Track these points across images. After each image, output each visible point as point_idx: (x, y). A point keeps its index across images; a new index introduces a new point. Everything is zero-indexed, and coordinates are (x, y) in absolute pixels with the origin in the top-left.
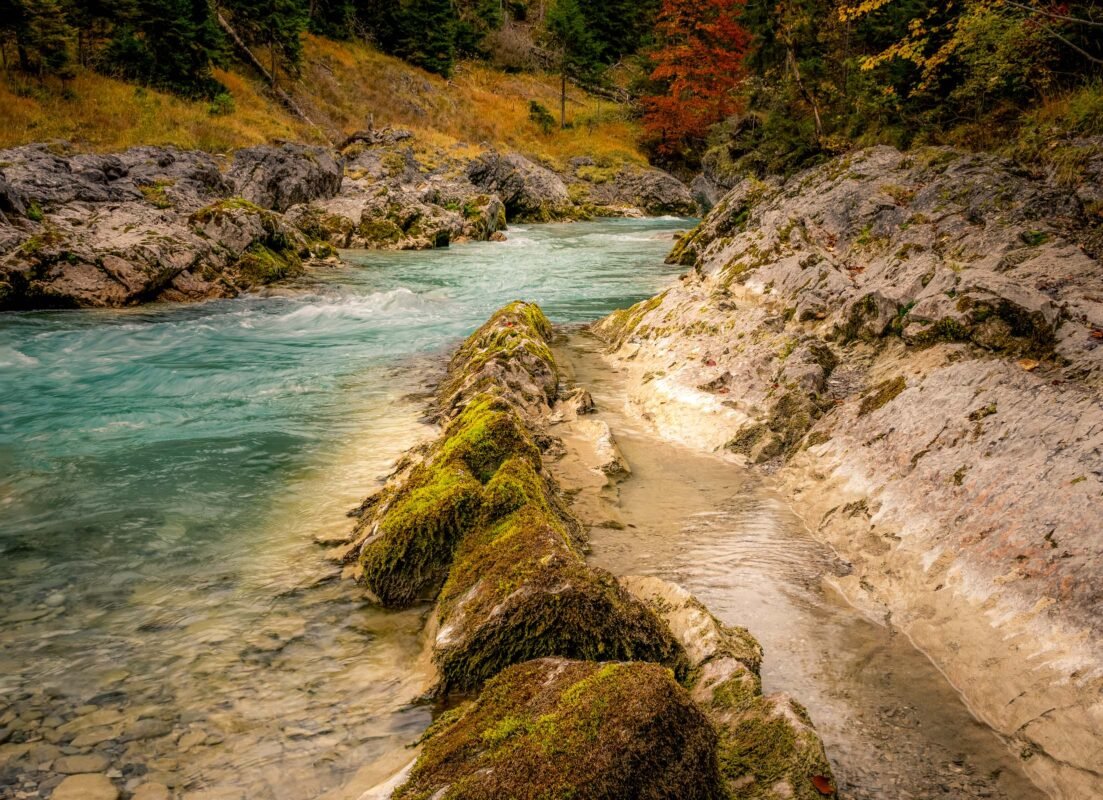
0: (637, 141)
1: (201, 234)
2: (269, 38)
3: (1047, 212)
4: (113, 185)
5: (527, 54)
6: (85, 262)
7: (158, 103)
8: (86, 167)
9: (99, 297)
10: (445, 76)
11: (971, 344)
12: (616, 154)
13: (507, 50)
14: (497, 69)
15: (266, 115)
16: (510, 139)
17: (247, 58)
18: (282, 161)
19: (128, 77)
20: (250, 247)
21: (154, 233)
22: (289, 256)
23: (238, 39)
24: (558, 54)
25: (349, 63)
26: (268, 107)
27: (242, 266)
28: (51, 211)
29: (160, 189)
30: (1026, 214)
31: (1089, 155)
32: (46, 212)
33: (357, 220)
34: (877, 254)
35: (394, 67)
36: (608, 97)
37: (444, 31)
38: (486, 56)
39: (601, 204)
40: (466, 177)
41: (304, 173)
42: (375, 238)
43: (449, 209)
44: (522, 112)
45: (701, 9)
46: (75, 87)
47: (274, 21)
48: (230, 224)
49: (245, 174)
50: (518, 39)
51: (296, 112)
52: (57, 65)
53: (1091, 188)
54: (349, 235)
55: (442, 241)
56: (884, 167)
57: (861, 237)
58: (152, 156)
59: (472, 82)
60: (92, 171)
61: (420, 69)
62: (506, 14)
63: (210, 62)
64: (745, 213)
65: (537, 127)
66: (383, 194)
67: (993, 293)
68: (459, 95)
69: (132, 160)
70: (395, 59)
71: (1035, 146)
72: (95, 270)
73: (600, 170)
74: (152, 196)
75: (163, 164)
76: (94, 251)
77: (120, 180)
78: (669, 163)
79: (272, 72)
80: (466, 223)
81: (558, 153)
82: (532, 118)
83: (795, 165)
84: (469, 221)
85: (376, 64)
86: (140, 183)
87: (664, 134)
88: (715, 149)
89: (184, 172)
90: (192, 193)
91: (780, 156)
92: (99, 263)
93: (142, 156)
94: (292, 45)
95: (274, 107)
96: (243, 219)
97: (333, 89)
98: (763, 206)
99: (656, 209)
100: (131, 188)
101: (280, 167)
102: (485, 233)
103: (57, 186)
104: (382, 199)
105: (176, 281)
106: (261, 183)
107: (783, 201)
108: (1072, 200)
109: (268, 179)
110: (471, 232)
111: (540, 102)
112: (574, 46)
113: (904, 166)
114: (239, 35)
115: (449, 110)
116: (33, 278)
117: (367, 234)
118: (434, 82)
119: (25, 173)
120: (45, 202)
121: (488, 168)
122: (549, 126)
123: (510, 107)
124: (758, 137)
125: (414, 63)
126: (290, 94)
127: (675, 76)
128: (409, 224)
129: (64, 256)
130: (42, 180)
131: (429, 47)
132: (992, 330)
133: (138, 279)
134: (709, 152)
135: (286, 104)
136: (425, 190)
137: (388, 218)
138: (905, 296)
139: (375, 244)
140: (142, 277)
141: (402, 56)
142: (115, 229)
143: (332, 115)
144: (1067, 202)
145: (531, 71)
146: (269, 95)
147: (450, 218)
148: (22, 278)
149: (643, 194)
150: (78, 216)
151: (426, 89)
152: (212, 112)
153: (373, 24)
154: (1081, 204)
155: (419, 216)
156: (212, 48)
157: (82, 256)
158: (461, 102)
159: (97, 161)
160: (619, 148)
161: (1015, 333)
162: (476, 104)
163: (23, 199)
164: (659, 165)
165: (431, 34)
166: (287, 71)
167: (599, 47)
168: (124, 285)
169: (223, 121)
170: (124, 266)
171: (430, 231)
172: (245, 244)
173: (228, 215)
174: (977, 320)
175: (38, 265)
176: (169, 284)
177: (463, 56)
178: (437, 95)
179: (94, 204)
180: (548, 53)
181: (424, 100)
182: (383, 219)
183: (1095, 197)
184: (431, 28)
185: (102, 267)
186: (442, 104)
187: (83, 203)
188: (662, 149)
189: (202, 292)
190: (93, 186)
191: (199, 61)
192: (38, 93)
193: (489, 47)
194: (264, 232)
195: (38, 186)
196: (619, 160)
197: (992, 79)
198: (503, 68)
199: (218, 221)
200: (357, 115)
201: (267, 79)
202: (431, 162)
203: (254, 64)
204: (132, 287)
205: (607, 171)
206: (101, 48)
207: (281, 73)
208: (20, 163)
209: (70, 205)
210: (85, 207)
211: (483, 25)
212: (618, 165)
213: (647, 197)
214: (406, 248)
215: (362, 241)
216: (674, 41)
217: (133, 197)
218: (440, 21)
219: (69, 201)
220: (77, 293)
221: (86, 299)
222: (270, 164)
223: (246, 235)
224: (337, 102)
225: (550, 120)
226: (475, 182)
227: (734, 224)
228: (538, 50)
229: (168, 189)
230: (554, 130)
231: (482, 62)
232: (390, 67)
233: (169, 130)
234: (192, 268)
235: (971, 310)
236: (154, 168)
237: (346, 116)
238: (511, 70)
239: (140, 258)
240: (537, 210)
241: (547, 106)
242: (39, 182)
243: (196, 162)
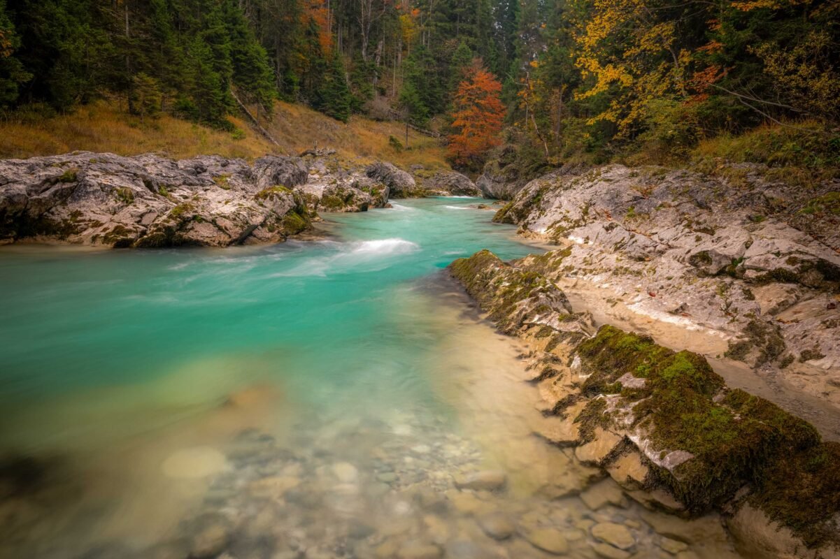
0: (445, 157)
1: (262, 205)
2: (258, 101)
3: (749, 203)
4: (200, 176)
5: (387, 113)
6: (206, 221)
7: (204, 133)
8: (186, 167)
9: (214, 241)
10: (345, 123)
11: (799, 284)
12: (435, 163)
13: (377, 110)
14: (372, 120)
15: (256, 140)
16: (380, 154)
17: (245, 112)
18: (280, 165)
19: (187, 118)
20: (288, 213)
21: (242, 205)
22: (306, 217)
23: (239, 101)
24: (404, 113)
25: (296, 114)
26: (255, 136)
27: (285, 223)
28: (171, 191)
29: (224, 179)
30: (738, 204)
31: (746, 173)
32: (169, 191)
33: (320, 197)
34: (642, 223)
35: (319, 117)
36: (429, 135)
37: (345, 100)
38: (365, 113)
39: (428, 189)
40: (365, 174)
41: (291, 172)
42: (330, 206)
43: (364, 191)
44: (385, 142)
45: (478, 92)
46: (160, 122)
47: (260, 92)
48: (278, 200)
49: (261, 171)
50: (381, 104)
51: (269, 139)
52: (150, 112)
53: (772, 191)
54: (316, 205)
55: (364, 208)
56: (621, 175)
57: (629, 213)
58: (218, 161)
59: (358, 127)
60: (189, 169)
61: (332, 118)
62: (376, 92)
63: (227, 112)
64: (539, 197)
65: (393, 149)
66: (334, 183)
67: (813, 255)
68: (352, 132)
69: (208, 163)
70: (319, 113)
71: (710, 167)
72: (211, 226)
73: (427, 171)
74: (220, 183)
75: (224, 166)
76: (211, 215)
77: (203, 174)
78: (461, 169)
79: (257, 119)
80: (372, 198)
81: (404, 163)
82: (390, 144)
83: (534, 171)
84: (374, 198)
85: (309, 115)
86: (213, 175)
87: (459, 154)
88: (490, 162)
89: (235, 170)
90: (240, 181)
91: (526, 167)
92: (214, 222)
93: (212, 161)
94: (268, 105)
95: (258, 136)
96: (285, 197)
97: (288, 127)
98: (550, 194)
99: (456, 192)
100: (209, 178)
101: (279, 168)
102: (381, 204)
103: (174, 177)
104: (334, 185)
105: (255, 232)
106: (269, 176)
107: (562, 192)
108: (762, 197)
109: (273, 174)
110: (376, 203)
111: (394, 136)
112: (413, 109)
113: (633, 175)
114: (240, 99)
115: (347, 140)
116: (177, 230)
117: (326, 204)
118: (339, 126)
119: (156, 169)
120: (168, 186)
121: (376, 170)
122: (399, 148)
123: (379, 138)
124: (514, 157)
125: (329, 115)
126: (266, 130)
127: (464, 126)
128: (348, 199)
129: (194, 218)
130: (166, 173)
131: (337, 108)
132: (812, 276)
133: (236, 232)
134: (487, 164)
135: (264, 134)
136: (352, 181)
137: (337, 196)
138: (737, 254)
139: (330, 209)
140: (238, 230)
141: (323, 111)
142: (220, 202)
143: (288, 141)
144: (759, 198)
145: (389, 121)
146: (255, 130)
147: (365, 196)
148: (172, 230)
149: (450, 184)
150: (185, 194)
151: (335, 129)
152: (235, 138)
153: (309, 95)
154: (767, 200)
155: (353, 195)
156: (229, 105)
157: (204, 218)
158: (354, 135)
159: (191, 163)
160: (436, 160)
161: (826, 279)
162: (361, 137)
163: (158, 184)
164: (456, 170)
165: (338, 101)
166: (265, 117)
167: (426, 110)
168: (228, 234)
169: (241, 143)
170: (228, 223)
171: (359, 203)
172: (286, 211)
173: (277, 195)
174: (804, 270)
175: (180, 223)
176: (251, 234)
177: (354, 112)
178: (341, 131)
179: (192, 187)
180: (398, 112)
181: (335, 134)
182: (334, 196)
183: (774, 196)
184: (338, 98)
185: (216, 224)
186: (344, 136)
187: (187, 186)
188: (458, 161)
189: (268, 238)
190: (190, 177)
191: (221, 111)
192: (140, 126)
193: (367, 108)
194: (295, 204)
195: (164, 177)
196: (437, 166)
197: (670, 132)
198: (374, 119)
199: (272, 198)
200: (300, 141)
201: (254, 122)
202: (347, 166)
203: (247, 114)
204: (233, 236)
205: (430, 172)
206: (169, 103)
207: (262, 118)
208: (153, 164)
209: (180, 187)
210: (188, 188)
211: (364, 98)
212: (436, 169)
213: (451, 186)
214: (347, 211)
215: (323, 208)
216: (463, 108)
217: (210, 183)
218: (342, 95)
219: (180, 185)
220: (202, 239)
221: (207, 242)
222: (275, 166)
223: (286, 206)
224: (290, 134)
225: (400, 145)
226: (370, 177)
227: (533, 203)
228: (392, 111)
229: (229, 179)
230: (402, 151)
231: (364, 116)
232: (317, 117)
233: (216, 147)
234: (263, 224)
235: (799, 265)
236: (219, 168)
237: (296, 142)
238: (378, 120)
239: (237, 218)
240: (401, 191)
241: (398, 139)
242: (164, 175)
243: (240, 165)
